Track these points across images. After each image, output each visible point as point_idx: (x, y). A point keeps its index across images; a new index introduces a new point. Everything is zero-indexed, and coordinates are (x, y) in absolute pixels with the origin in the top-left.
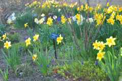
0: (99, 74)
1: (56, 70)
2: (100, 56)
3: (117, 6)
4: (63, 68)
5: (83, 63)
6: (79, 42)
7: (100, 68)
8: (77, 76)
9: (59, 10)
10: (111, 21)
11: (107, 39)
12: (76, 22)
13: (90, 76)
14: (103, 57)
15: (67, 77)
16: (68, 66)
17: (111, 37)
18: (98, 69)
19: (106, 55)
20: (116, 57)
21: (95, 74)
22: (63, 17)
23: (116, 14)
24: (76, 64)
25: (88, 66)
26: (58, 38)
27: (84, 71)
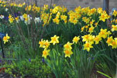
0: (45, 71)
1: (4, 69)
2: (46, 53)
3: (62, 7)
4: (10, 67)
5: (30, 61)
6: (27, 41)
7: (46, 65)
8: (24, 74)
9: (7, 9)
10: (56, 20)
11: (52, 38)
12: (24, 21)
13: (37, 73)
14: (48, 54)
15: (15, 76)
16: (15, 65)
17: (55, 36)
18: (45, 66)
19: (51, 52)
20: (59, 54)
21: (41, 71)
22: (10, 16)
23: (61, 14)
24: (24, 62)
25: (35, 63)
26: (4, 38)
27: (31, 68)
